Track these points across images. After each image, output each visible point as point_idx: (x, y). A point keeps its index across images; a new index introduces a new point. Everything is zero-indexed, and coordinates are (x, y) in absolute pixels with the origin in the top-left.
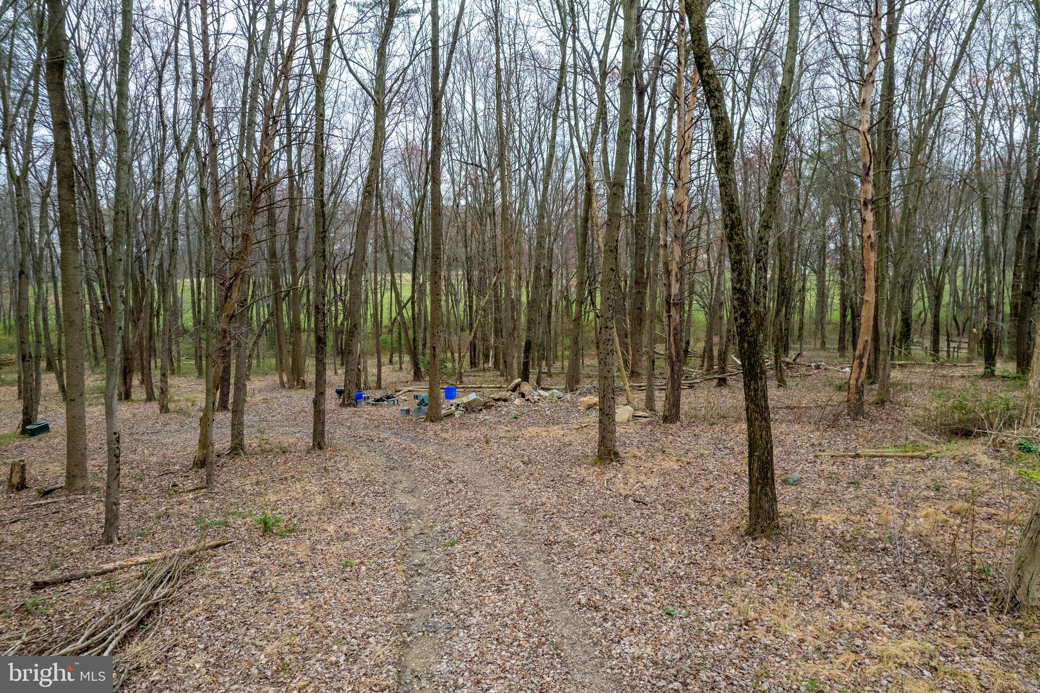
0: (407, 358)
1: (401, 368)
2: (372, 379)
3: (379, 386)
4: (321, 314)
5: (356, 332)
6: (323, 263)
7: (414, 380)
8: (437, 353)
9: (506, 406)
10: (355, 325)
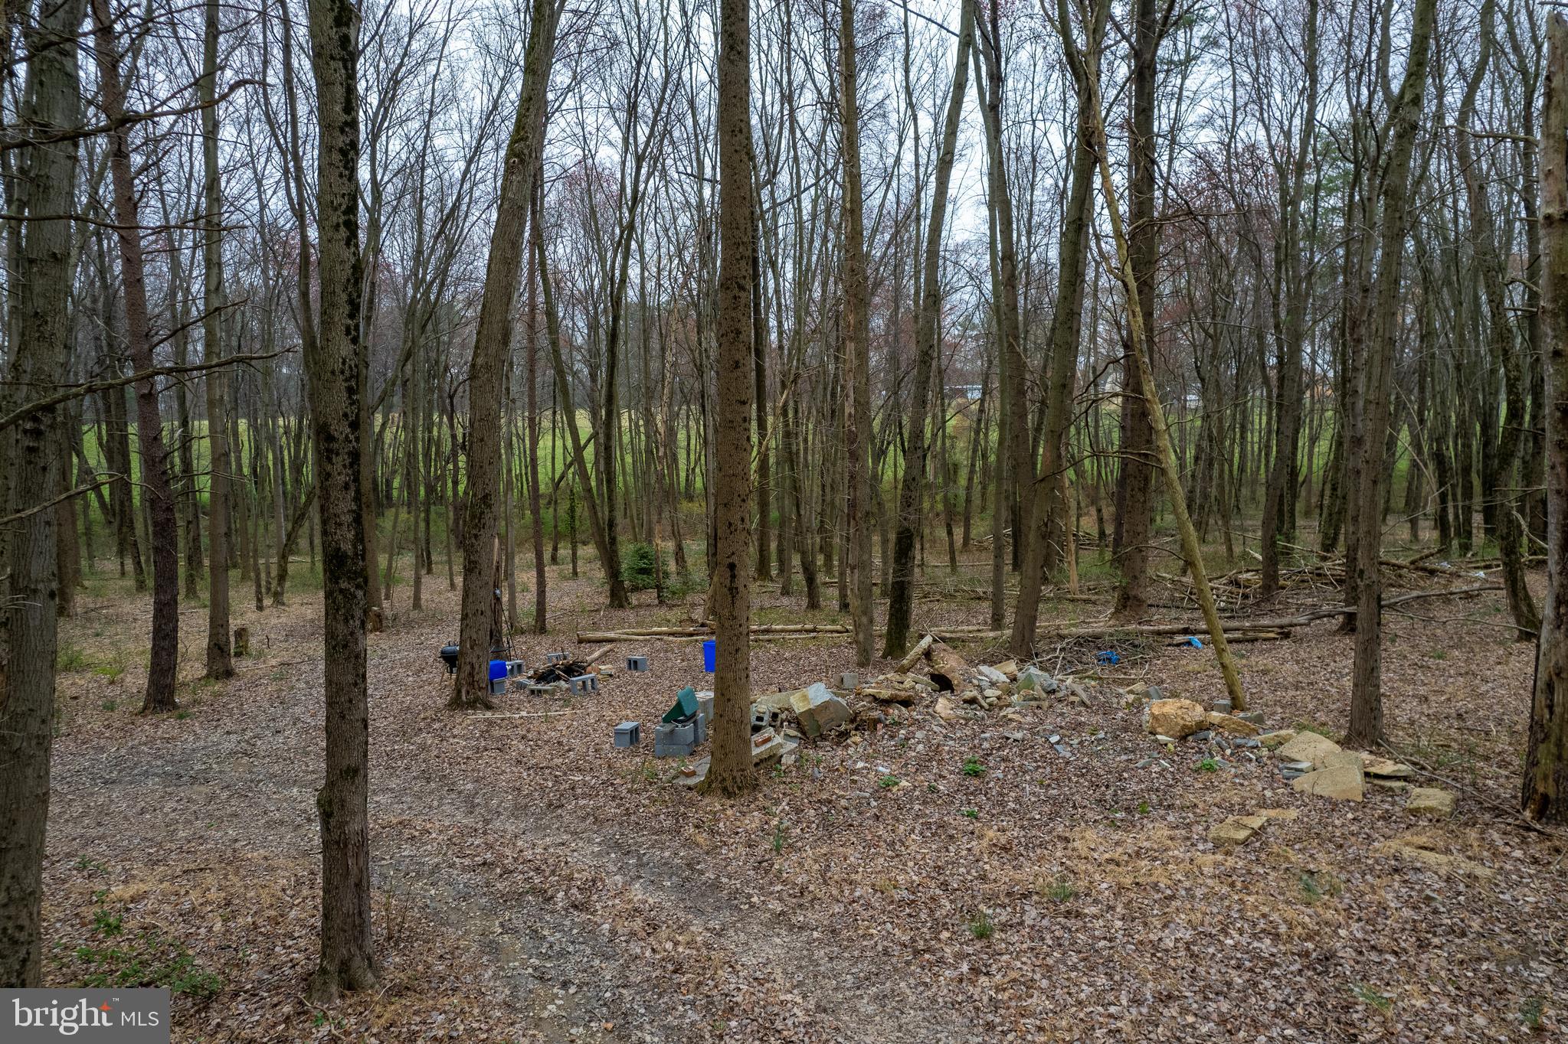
5: (488, 516)
7: (611, 605)
8: (740, 583)
10: (486, 497)
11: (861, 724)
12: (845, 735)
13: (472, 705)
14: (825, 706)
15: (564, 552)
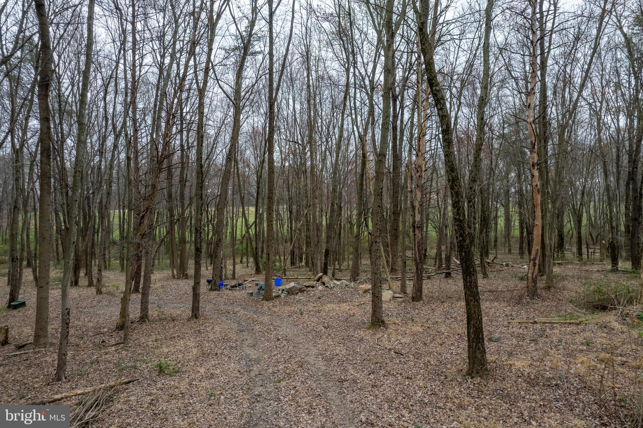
0: (251, 260)
1: (248, 266)
2: (230, 273)
3: (234, 278)
4: (199, 233)
5: (220, 244)
6: (201, 202)
7: (256, 273)
8: (270, 257)
9: (313, 291)
10: (220, 240)
11: (301, 291)
12: (298, 293)
13: (215, 290)
14: (293, 287)
15: (245, 260)
